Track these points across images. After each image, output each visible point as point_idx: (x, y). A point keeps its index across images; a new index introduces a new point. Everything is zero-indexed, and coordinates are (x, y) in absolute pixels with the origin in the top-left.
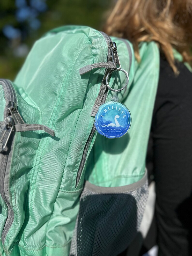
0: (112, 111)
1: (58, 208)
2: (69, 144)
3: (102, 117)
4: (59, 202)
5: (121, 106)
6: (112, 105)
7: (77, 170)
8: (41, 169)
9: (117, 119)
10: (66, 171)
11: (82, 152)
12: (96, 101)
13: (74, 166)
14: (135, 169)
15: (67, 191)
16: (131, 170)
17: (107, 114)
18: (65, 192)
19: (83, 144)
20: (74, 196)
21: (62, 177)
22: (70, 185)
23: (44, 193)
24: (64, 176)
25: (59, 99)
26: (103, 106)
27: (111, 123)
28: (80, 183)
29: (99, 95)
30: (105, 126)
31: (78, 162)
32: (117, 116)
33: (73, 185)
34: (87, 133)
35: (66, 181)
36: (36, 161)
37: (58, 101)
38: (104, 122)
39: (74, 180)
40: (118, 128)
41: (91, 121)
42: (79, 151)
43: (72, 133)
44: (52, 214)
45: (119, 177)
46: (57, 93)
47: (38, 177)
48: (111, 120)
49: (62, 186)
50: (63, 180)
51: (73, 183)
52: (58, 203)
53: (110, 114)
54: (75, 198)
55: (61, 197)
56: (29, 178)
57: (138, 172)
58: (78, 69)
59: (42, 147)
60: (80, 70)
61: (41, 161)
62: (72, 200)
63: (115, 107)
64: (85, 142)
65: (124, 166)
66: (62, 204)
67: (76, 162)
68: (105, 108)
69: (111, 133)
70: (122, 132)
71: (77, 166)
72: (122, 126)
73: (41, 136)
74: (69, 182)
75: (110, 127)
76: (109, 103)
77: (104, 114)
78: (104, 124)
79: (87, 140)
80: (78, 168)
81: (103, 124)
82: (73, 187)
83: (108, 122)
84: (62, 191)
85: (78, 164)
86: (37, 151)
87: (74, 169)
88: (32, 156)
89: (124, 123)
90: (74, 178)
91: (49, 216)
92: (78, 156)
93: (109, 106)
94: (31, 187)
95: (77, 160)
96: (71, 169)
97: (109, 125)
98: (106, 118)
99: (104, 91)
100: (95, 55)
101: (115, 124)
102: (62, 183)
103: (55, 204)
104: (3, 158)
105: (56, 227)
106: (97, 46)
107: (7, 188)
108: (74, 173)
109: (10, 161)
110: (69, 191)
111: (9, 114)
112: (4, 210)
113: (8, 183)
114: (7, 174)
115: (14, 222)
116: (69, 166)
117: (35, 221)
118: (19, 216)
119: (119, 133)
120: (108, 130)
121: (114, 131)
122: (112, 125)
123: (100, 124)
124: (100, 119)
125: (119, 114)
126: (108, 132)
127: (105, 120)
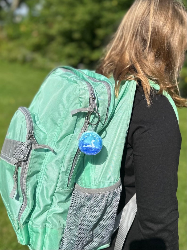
1: (56, 200)
2: (64, 157)
3: (83, 140)
4: (56, 196)
5: (96, 134)
6: (90, 133)
7: (69, 175)
8: (46, 173)
9: (93, 142)
10: (61, 175)
11: (71, 163)
12: (82, 130)
13: (66, 172)
15: (61, 189)
16: (108, 177)
17: (87, 139)
18: (60, 189)
19: (72, 158)
20: (66, 193)
21: (58, 179)
22: (63, 184)
23: (47, 189)
24: (60, 179)
26: (84, 133)
27: (89, 144)
28: (70, 184)
29: (83, 126)
30: (85, 146)
31: (69, 169)
32: (94, 141)
34: (75, 150)
35: (61, 182)
36: (43, 167)
37: (58, 129)
38: (85, 143)
39: (66, 182)
40: (93, 148)
41: (78, 143)
42: (70, 162)
43: (66, 150)
44: (51, 204)
45: (100, 182)
46: (58, 124)
48: (89, 142)
49: (58, 185)
50: (59, 181)
51: (65, 183)
53: (89, 139)
54: (67, 195)
55: (58, 193)
56: (38, 178)
57: (112, 180)
59: (47, 158)
60: (72, 112)
61: (46, 167)
62: (65, 196)
63: (92, 135)
64: (74, 156)
66: (58, 197)
67: (67, 170)
68: (85, 135)
69: (88, 151)
70: (96, 151)
71: (68, 173)
73: (46, 151)
74: (63, 182)
75: (88, 147)
76: (88, 132)
77: (84, 139)
78: (84, 145)
79: (75, 155)
80: (69, 173)
81: (83, 145)
82: (66, 186)
83: (87, 144)
84: (58, 189)
85: (69, 171)
86: (43, 161)
87: (66, 174)
89: (98, 145)
90: (67, 180)
91: (50, 206)
92: (69, 166)
93: (88, 133)
94: (39, 184)
95: (68, 168)
97: (87, 146)
98: (86, 141)
99: (87, 124)
100: (81, 102)
101: (92, 146)
102: (58, 183)
103: (54, 197)
104: (24, 165)
105: (53, 214)
106: (83, 96)
107: (25, 183)
108: (66, 177)
109: (27, 167)
110: (63, 189)
111: (29, 139)
112: (21, 198)
113: (25, 180)
114: (25, 174)
115: (27, 207)
116: (62, 172)
117: (40, 208)
118: (31, 202)
119: (94, 152)
120: (87, 149)
121: (91, 150)
122: (89, 146)
123: (81, 145)
124: (82, 142)
125: (94, 140)
126: (86, 150)
127: (85, 142)
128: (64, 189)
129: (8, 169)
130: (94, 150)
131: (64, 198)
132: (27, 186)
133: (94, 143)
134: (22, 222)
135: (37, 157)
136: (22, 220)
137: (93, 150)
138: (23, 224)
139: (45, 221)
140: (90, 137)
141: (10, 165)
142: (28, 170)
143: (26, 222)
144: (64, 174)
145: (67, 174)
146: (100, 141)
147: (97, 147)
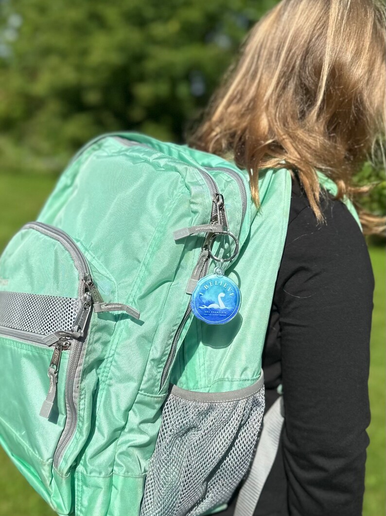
0: (215, 288)
1: (134, 419)
2: (155, 330)
3: (201, 295)
4: (136, 410)
5: (227, 281)
6: (216, 279)
7: (163, 366)
8: (116, 362)
9: (221, 298)
10: (148, 367)
11: (171, 341)
12: (193, 272)
13: (158, 361)
14: (245, 369)
15: (148, 394)
16: (238, 370)
17: (208, 292)
18: (146, 395)
19: (173, 331)
20: (157, 402)
21: (143, 374)
22: (153, 385)
23: (117, 396)
24: (146, 373)
25: (144, 268)
26: (203, 281)
27: (213, 303)
28: (166, 386)
29: (198, 264)
30: (205, 307)
31: (166, 354)
32: (222, 295)
33: (157, 387)
34: (180, 315)
35: (148, 380)
36: (110, 351)
37: (141, 271)
38: (204, 301)
39: (159, 380)
40: (222, 310)
41: (186, 299)
42: (168, 340)
43: (159, 315)
44: (124, 428)
45: (222, 380)
46: (140, 260)
47: (110, 373)
48: (213, 299)
49: (142, 387)
50: (145, 379)
51: (157, 383)
52: (134, 411)
53: (212, 291)
54: (158, 406)
55: (140, 402)
56: (99, 374)
57: (249, 374)
58: (171, 231)
59: (118, 332)
60: (175, 233)
61: (118, 350)
62: (154, 408)
63: (219, 282)
64: (176, 328)
65: (229, 366)
66: (141, 412)
67: (163, 355)
68: (205, 283)
69: (212, 316)
70: (227, 316)
71: (164, 361)
72: (227, 308)
73: (117, 318)
74: (152, 381)
75: (212, 309)
76: (211, 276)
77: (204, 292)
78: (203, 304)
79: (179, 325)
80: (165, 363)
81: (201, 304)
82: (157, 389)
83: (209, 301)
84: (142, 394)
85: (165, 358)
86: (112, 338)
87: (159, 364)
88: (105, 344)
89: (231, 303)
90: (159, 376)
91: (120, 432)
92: (166, 347)
93: (211, 280)
94: (101, 387)
95: (164, 352)
96: (156, 364)
97: (210, 306)
98: (207, 297)
99: (204, 260)
100: (195, 212)
101: (219, 305)
102: (143, 382)
103: (131, 412)
104: (77, 345)
105: (129, 447)
106: (199, 200)
107: (78, 383)
108: (159, 370)
109: (84, 350)
110: (151, 395)
111: (86, 290)
112: (61, 418)
113: (79, 377)
114: (80, 365)
115: (76, 433)
116: (153, 360)
117: (103, 435)
120: (208, 313)
121: (217, 314)
122: (214, 306)
123: (198, 305)
124: (198, 298)
125: (224, 292)
126: (208, 315)
127: (205, 299)
128: (153, 395)
129: (27, 356)
130: (225, 314)
131: (151, 413)
132: (83, 390)
133: (223, 299)
134: (64, 466)
135: (102, 329)
136: (66, 462)
137: (223, 314)
138: (67, 473)
139: (113, 463)
140: (216, 287)
141: (35, 348)
142: (84, 357)
143: (73, 468)
145: (161, 363)
146: (236, 295)
147: (229, 308)
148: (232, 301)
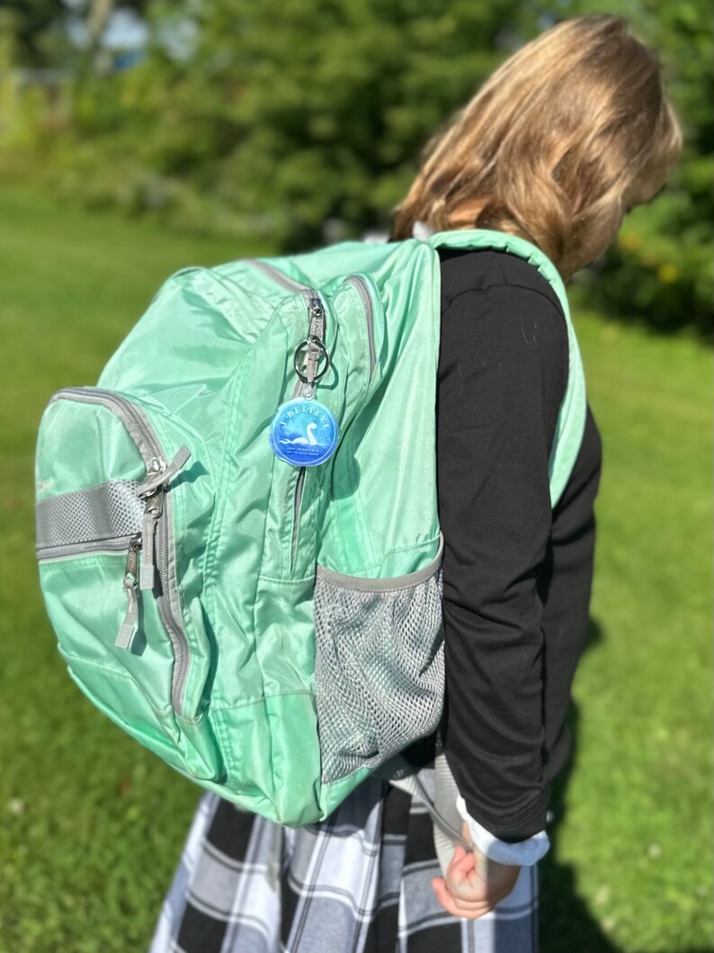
0: (302, 415)
3: (282, 425)
5: (319, 407)
6: (303, 404)
7: (290, 539)
9: (312, 430)
10: (267, 541)
15: (274, 579)
17: (293, 421)
19: (292, 488)
21: (262, 553)
22: (278, 567)
24: (267, 550)
25: (235, 410)
26: (285, 405)
27: (299, 436)
30: (289, 441)
31: (289, 522)
32: (313, 426)
35: (270, 559)
38: (287, 434)
39: (286, 559)
40: (313, 447)
42: (287, 502)
45: (393, 552)
48: (300, 431)
49: (263, 569)
50: (265, 559)
51: (285, 564)
53: (298, 420)
56: (202, 567)
63: (309, 409)
64: (294, 483)
67: (284, 523)
68: (289, 409)
69: (298, 455)
70: (320, 456)
71: (289, 532)
72: (320, 444)
75: (298, 445)
77: (286, 420)
78: (286, 437)
79: (297, 479)
80: (291, 535)
81: (283, 437)
83: (294, 434)
85: (290, 527)
87: (282, 537)
89: (325, 438)
93: (297, 405)
97: (296, 441)
98: (291, 428)
101: (308, 439)
102: (263, 564)
110: (277, 580)
113: (173, 577)
114: (172, 560)
115: (193, 658)
118: (201, 644)
119: (316, 457)
120: (293, 450)
121: (306, 452)
122: (300, 440)
123: (278, 438)
124: (279, 429)
125: (315, 422)
126: (292, 453)
127: (288, 431)
128: (282, 581)
130: (316, 452)
133: (315, 432)
134: (189, 706)
136: (191, 702)
137: (313, 453)
138: (197, 715)
140: (304, 414)
143: (203, 708)
144: (277, 536)
145: (286, 535)
147: (323, 445)
148: (327, 435)
